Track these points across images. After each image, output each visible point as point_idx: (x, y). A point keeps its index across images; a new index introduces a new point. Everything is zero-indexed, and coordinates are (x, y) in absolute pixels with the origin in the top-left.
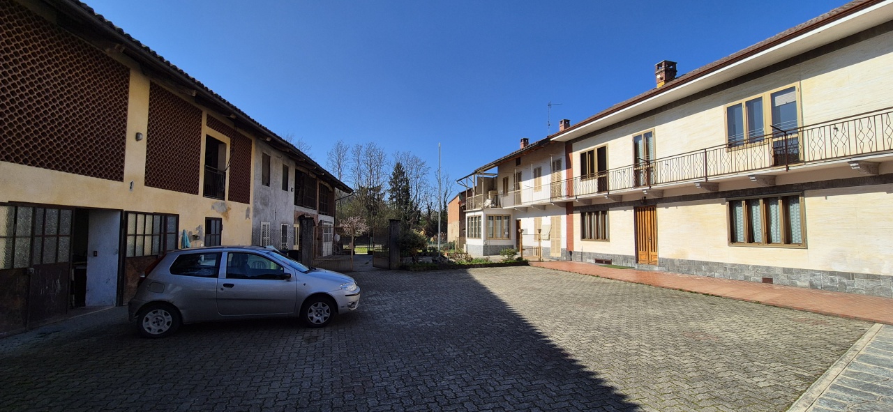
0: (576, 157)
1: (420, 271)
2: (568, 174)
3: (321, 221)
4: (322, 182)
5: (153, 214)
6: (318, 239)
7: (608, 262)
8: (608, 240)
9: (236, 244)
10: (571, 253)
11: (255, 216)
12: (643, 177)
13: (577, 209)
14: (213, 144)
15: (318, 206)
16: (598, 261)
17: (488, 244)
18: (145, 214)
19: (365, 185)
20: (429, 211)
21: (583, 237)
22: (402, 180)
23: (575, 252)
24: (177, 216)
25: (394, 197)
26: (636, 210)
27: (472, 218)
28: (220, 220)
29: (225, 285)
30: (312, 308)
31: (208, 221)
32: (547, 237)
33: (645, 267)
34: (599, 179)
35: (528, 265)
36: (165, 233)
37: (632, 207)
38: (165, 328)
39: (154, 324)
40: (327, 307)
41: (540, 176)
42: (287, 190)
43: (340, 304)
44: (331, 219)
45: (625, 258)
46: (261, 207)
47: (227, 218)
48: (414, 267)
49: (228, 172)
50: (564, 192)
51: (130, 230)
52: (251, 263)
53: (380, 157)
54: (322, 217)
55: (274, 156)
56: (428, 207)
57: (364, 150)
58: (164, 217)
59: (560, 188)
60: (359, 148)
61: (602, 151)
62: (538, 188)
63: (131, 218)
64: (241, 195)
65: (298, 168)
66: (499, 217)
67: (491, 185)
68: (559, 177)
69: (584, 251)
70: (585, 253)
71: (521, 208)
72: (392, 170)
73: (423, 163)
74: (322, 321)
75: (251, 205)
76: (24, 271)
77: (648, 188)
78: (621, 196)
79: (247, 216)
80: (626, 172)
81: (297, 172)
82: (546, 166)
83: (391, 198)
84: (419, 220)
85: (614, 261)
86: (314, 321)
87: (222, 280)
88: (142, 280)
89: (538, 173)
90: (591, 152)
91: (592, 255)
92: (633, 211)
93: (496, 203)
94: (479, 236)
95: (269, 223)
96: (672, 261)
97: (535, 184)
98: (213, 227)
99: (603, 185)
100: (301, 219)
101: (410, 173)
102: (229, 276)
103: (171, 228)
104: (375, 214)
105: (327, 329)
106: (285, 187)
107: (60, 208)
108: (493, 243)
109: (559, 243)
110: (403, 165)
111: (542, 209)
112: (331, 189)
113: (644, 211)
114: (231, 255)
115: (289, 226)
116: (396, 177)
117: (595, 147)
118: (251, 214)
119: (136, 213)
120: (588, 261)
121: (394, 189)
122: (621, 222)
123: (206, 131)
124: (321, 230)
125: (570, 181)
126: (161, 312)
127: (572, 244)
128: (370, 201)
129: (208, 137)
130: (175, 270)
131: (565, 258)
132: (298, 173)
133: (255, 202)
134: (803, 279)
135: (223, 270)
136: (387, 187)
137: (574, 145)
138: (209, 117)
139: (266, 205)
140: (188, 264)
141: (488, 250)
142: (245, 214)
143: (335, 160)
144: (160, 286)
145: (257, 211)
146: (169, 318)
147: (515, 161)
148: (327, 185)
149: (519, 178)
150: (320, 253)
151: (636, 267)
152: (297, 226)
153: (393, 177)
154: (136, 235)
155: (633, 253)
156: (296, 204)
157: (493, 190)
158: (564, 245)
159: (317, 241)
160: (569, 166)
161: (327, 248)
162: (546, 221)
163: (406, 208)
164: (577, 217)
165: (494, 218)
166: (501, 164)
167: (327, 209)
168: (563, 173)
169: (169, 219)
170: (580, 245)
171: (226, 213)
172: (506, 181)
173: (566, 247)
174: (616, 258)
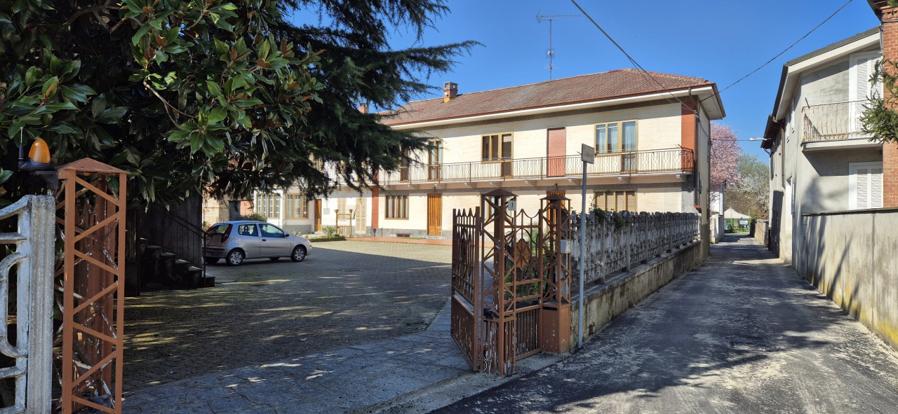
7: (407, 236)
8: (408, 219)
12: (434, 174)
16: (399, 235)
17: (288, 224)
21: (387, 216)
23: (379, 229)
26: (429, 196)
33: (433, 237)
34: (402, 170)
37: (427, 194)
45: (420, 232)
69: (387, 227)
70: (388, 229)
77: (438, 182)
78: (419, 186)
80: (423, 167)
85: (412, 234)
91: (394, 231)
92: (427, 197)
94: (278, 216)
108: (292, 222)
109: (364, 221)
113: (434, 198)
120: (391, 235)
122: (418, 205)
127: (377, 221)
131: (369, 235)
155: (425, 228)
158: (369, 223)
162: (351, 201)
164: (382, 199)
165: (292, 198)
170: (384, 223)
173: (370, 225)
174: (413, 231)
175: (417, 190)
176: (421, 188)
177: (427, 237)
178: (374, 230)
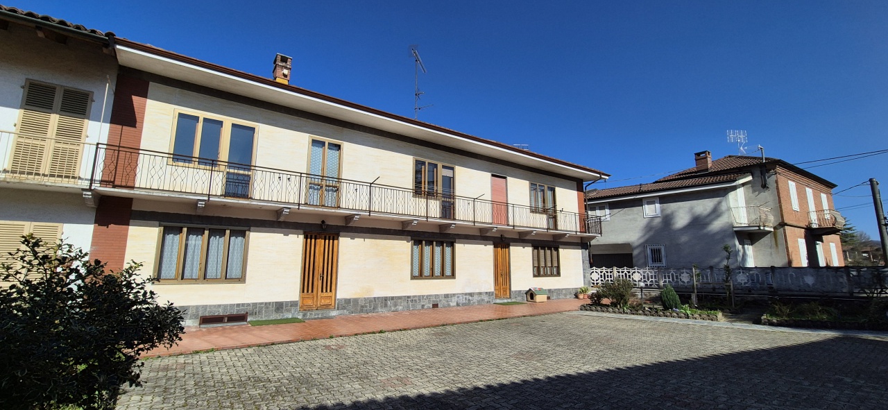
7: (238, 318)
8: (242, 281)
13: (147, 216)
16: (208, 320)
26: (307, 235)
85: (254, 313)
91: (192, 311)
96: (356, 300)
117: (227, 119)
134: (453, 301)
137: (155, 86)
151: (300, 317)
164: (143, 233)
174: (257, 308)
175: (276, 220)
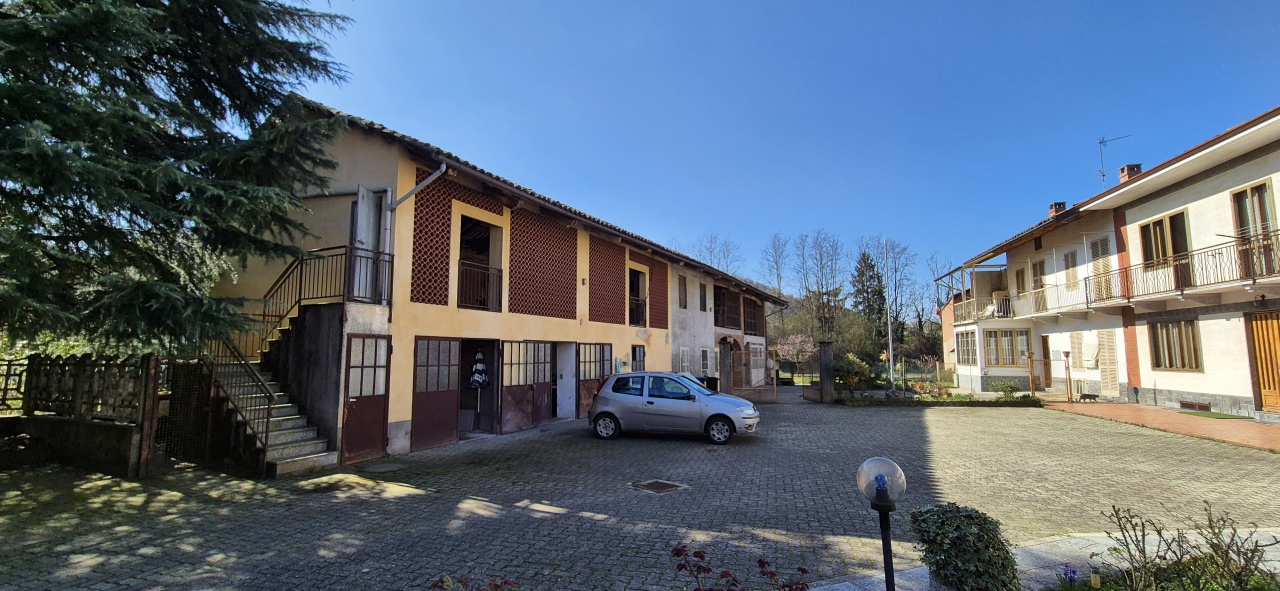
0: (1132, 233)
1: (859, 406)
2: (1121, 260)
3: (748, 343)
4: (747, 296)
5: (595, 344)
6: (745, 365)
7: (1204, 408)
8: (1202, 371)
9: (658, 370)
10: (1136, 391)
11: (674, 341)
12: (1259, 261)
13: (1141, 317)
14: (635, 275)
15: (743, 326)
16: (1185, 405)
17: (990, 374)
18: (590, 344)
19: (814, 288)
20: (920, 322)
21: (1157, 364)
22: (871, 277)
23: (1144, 389)
24: (611, 345)
25: (860, 303)
26: (1249, 319)
27: (962, 334)
28: (643, 346)
29: (648, 402)
30: (714, 426)
31: (634, 348)
32: (1092, 363)
33: (1274, 418)
34: (1176, 267)
35: (1041, 406)
36: (603, 360)
37: (1241, 313)
38: (611, 433)
39: (605, 428)
40: (726, 427)
41: (1074, 265)
42: (705, 310)
43: (737, 425)
44: (762, 340)
45: (1236, 402)
46: (679, 331)
47: (649, 345)
48: (851, 401)
49: (648, 300)
50: (1117, 290)
51: (582, 359)
52: (669, 388)
53: (835, 247)
54: (749, 339)
55: (689, 275)
56: (919, 315)
57: (810, 241)
58: (602, 345)
59: (1108, 283)
60: (803, 239)
61: (1178, 223)
62: (1071, 285)
63: (582, 347)
64: (660, 321)
65: (718, 284)
66: (1008, 333)
67: (995, 284)
68: (1106, 266)
69: (1158, 387)
70: (1161, 391)
71: (1046, 319)
72: (854, 264)
73: (905, 249)
74: (723, 439)
75: (670, 330)
76: (531, 386)
77: (1251, 282)
78: (1218, 296)
79: (667, 342)
80: (1224, 253)
81: (716, 287)
82: (1085, 250)
83: (856, 305)
84: (903, 335)
85: (1216, 405)
86: (716, 439)
87: (646, 398)
88: (595, 396)
89: (1071, 262)
90: (1159, 223)
91: (1174, 395)
92: (1242, 319)
93: (1006, 309)
94: (974, 362)
95: (688, 349)
97: (1068, 279)
98: (637, 352)
99: (1184, 278)
100: (723, 341)
101: (884, 267)
102: (650, 396)
103: (607, 355)
104: (831, 330)
105: (727, 446)
106: (703, 308)
107: (545, 342)
108: (995, 372)
109: (1114, 374)
110: (872, 255)
111: (1080, 319)
112: (759, 302)
113: (1266, 320)
114: (652, 379)
115: (709, 350)
116: (861, 274)
117: (1165, 215)
118: (670, 340)
119: (585, 344)
120: (1168, 404)
121: (859, 292)
122: (1223, 337)
123: (630, 264)
124: (748, 355)
125: (1125, 272)
126: (608, 420)
127: (1137, 375)
128: (824, 310)
129: (631, 270)
130: (615, 389)
131: (1127, 399)
132: (717, 289)
133: (673, 327)
135: (646, 391)
136: (848, 288)
137: (1129, 214)
138: (630, 251)
139: (684, 329)
140: (621, 385)
141: (987, 382)
142: (664, 339)
143: (771, 259)
144: (606, 401)
145: (675, 336)
146: (613, 425)
147: (1033, 244)
148: (754, 298)
149: (1040, 270)
150: (748, 382)
151: (1257, 417)
152: (717, 350)
153: (856, 274)
154: (585, 362)
155: (1246, 390)
156: (716, 324)
157: (1000, 290)
158: (1123, 377)
159: (744, 368)
160: (1122, 247)
161: (757, 376)
162: (1090, 338)
163: (880, 319)
164: (1142, 332)
165: (999, 334)
166: (1011, 248)
167: (756, 326)
168: (1114, 261)
169: (606, 347)
170: (1150, 378)
171: (648, 340)
172: (1020, 275)
173: (1126, 381)
174: (1218, 400)
175: (1217, 305)
176: (1224, 301)
177: (1257, 416)
178: (1135, 391)
